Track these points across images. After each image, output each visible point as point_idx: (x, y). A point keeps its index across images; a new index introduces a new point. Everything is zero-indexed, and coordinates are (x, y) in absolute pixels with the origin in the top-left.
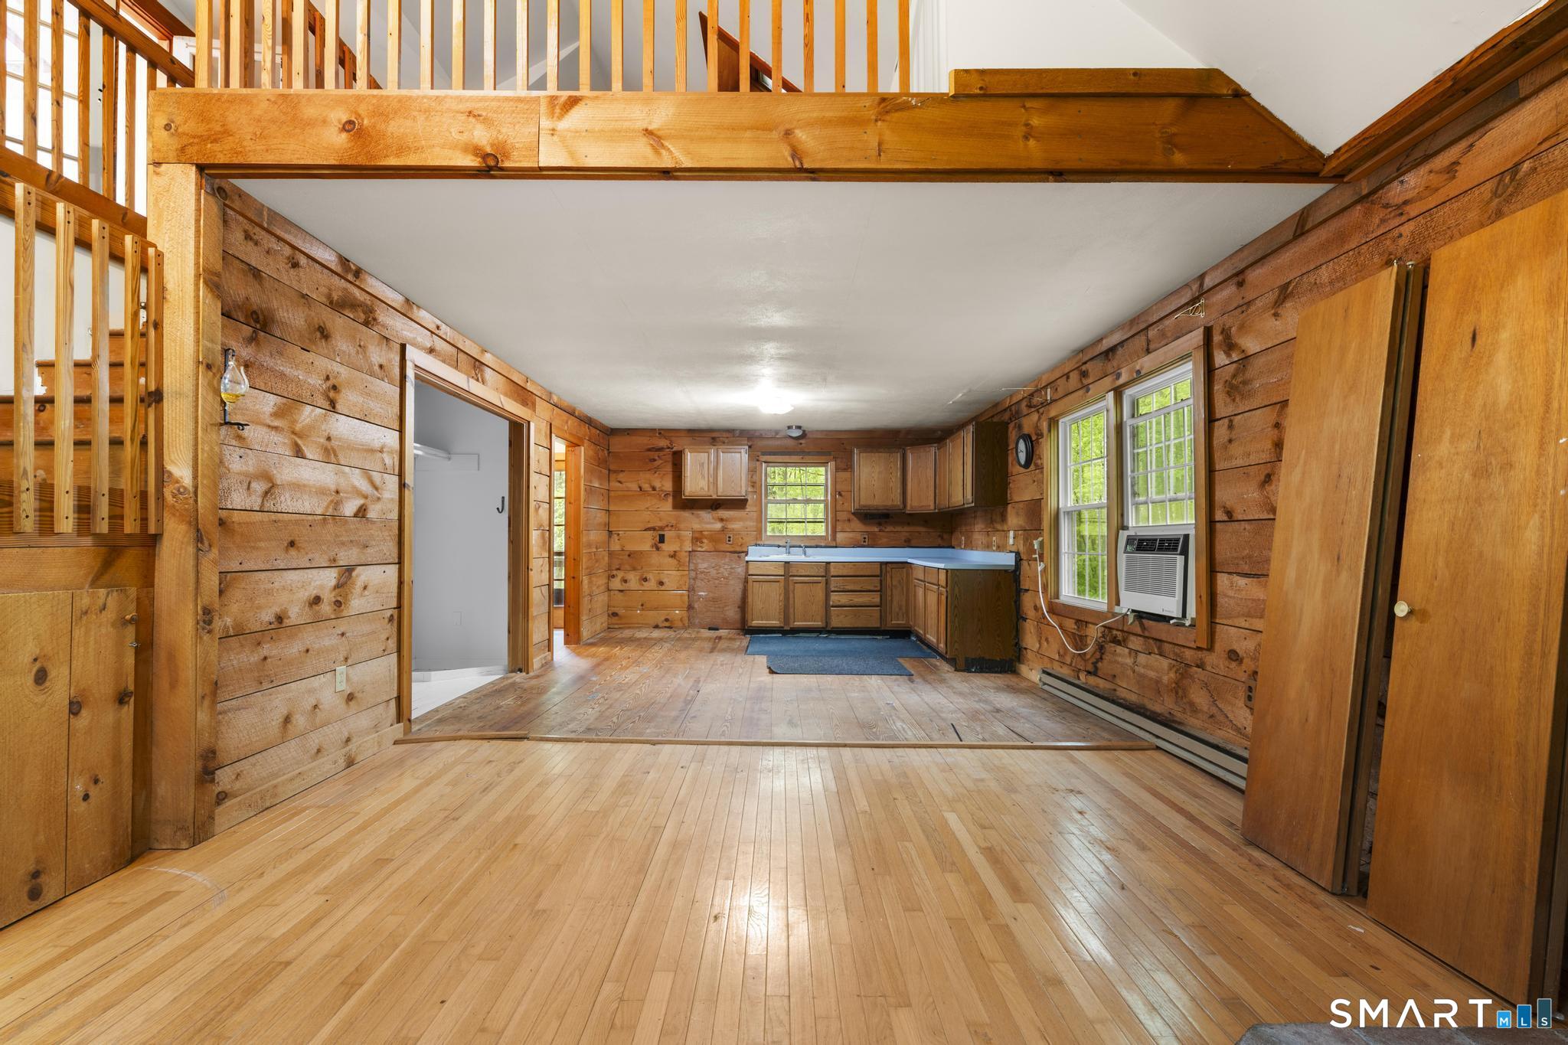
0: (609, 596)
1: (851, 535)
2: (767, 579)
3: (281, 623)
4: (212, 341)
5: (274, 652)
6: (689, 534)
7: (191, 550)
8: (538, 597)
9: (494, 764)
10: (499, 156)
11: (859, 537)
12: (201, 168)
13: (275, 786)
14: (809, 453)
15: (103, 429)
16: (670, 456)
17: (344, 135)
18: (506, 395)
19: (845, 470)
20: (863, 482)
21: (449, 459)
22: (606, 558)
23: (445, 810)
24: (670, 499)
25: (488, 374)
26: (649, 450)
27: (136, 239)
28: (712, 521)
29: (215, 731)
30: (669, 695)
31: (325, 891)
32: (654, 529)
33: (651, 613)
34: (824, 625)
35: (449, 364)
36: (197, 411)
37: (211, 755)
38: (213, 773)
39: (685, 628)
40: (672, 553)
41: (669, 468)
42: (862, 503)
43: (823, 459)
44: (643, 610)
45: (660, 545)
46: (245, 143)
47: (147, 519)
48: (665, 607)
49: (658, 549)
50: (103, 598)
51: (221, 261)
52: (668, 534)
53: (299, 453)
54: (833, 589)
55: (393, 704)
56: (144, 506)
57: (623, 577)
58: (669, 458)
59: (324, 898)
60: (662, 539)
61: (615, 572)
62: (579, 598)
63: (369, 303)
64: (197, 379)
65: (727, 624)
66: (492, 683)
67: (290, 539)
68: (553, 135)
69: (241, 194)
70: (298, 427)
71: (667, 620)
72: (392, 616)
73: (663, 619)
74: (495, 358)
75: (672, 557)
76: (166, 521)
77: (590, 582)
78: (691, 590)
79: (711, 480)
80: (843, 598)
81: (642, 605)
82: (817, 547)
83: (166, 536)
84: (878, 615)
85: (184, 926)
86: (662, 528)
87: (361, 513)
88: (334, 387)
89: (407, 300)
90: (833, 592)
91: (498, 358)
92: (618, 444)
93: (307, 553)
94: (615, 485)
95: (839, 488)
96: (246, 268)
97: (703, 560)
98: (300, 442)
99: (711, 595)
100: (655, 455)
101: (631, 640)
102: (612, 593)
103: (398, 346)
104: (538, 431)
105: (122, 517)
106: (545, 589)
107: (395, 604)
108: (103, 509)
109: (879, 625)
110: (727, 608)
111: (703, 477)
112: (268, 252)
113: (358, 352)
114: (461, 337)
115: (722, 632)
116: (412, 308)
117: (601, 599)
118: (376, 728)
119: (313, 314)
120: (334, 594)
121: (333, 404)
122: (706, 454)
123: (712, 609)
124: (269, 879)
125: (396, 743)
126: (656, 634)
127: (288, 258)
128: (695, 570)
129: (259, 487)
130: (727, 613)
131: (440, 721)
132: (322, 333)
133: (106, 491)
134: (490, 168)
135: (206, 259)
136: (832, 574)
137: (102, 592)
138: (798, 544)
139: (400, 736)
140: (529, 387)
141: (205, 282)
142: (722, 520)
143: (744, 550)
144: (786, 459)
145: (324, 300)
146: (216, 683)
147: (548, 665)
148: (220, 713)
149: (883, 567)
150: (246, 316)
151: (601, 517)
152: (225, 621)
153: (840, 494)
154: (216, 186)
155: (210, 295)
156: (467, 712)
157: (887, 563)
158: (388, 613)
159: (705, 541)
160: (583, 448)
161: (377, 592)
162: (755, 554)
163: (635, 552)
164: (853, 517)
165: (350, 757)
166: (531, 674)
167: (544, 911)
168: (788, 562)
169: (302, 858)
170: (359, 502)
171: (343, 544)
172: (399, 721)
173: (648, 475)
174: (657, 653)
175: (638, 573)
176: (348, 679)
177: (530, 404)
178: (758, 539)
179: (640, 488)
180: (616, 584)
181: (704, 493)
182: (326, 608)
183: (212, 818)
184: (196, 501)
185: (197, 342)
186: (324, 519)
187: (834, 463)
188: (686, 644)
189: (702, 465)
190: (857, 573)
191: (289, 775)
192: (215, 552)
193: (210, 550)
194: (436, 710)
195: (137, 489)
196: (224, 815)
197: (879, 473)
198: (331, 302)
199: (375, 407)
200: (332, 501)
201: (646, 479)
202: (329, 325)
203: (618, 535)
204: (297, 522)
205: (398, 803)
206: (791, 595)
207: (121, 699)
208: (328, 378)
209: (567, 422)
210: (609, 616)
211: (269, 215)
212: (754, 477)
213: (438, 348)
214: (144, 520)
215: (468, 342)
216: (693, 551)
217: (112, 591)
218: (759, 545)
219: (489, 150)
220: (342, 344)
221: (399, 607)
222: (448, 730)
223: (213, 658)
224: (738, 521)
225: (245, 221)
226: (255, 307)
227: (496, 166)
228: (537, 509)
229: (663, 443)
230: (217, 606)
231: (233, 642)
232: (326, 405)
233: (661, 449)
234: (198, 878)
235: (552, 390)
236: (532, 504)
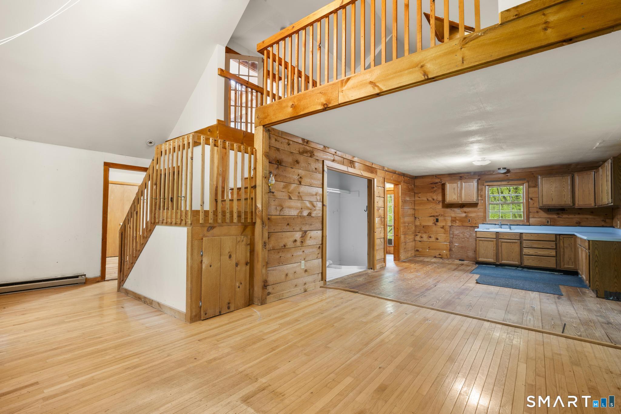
0: (415, 243)
1: (539, 219)
2: (486, 239)
3: (285, 247)
4: (266, 171)
5: (283, 255)
6: (450, 219)
7: (261, 226)
8: (379, 242)
9: (343, 299)
10: (328, 104)
11: (544, 220)
12: (264, 126)
13: (283, 294)
14: (512, 180)
15: (243, 197)
16: (441, 186)
17: (291, 108)
18: (364, 170)
19: (534, 187)
20: (544, 193)
21: (350, 193)
22: (414, 228)
23: (321, 310)
24: (441, 204)
25: (357, 165)
26: (431, 184)
27: (251, 148)
28: (461, 213)
29: (267, 275)
30: (422, 285)
31: (281, 324)
32: (434, 216)
33: (433, 251)
34: (520, 264)
35: (340, 164)
36: (263, 190)
37: (266, 282)
38: (266, 286)
39: (448, 259)
40: (442, 227)
41: (440, 191)
42: (544, 203)
43: (521, 182)
44: (429, 249)
45: (436, 223)
46: (271, 117)
47: (253, 218)
48: (439, 249)
49: (435, 224)
50: (243, 238)
51: (269, 149)
52: (440, 218)
53: (290, 198)
54: (525, 246)
55: (320, 275)
56: (252, 215)
57: (421, 236)
58: (440, 186)
59: (279, 326)
60: (437, 220)
61: (417, 234)
62: (399, 243)
63: (312, 150)
64: (263, 181)
65: (468, 259)
66: (360, 272)
67: (288, 223)
68: (342, 92)
69: (274, 129)
70: (290, 191)
71: (440, 255)
72: (320, 247)
73: (438, 254)
74: (358, 159)
75: (442, 228)
76: (257, 218)
77: (405, 238)
78: (451, 242)
79: (459, 195)
80: (531, 252)
81: (429, 248)
82: (517, 225)
83: (257, 222)
84: (555, 261)
85: (250, 324)
86: (437, 216)
87: (309, 214)
88: (301, 177)
89: (324, 146)
90: (524, 248)
91: (359, 158)
92: (418, 182)
93: (292, 227)
94: (417, 198)
95: (530, 196)
96: (275, 149)
97: (456, 230)
98: (290, 195)
99: (461, 245)
100: (432, 186)
101: (421, 261)
102: (416, 242)
103: (322, 161)
104: (378, 181)
105: (247, 218)
106: (382, 240)
107: (321, 243)
108: (243, 217)
109: (555, 267)
110: (468, 252)
111: (455, 194)
112: (281, 143)
113: (308, 166)
114: (344, 154)
115: (465, 262)
116: (326, 148)
117: (411, 245)
118: (314, 281)
119: (294, 157)
120: (301, 239)
121: (300, 182)
122: (456, 184)
123: (461, 251)
124: (271, 318)
125: (321, 287)
126: (434, 260)
127: (287, 143)
128: (453, 234)
129: (279, 208)
130: (469, 254)
131: (336, 282)
132: (297, 162)
133: (243, 212)
134: (326, 108)
135: (265, 149)
136: (524, 239)
137: (243, 237)
138: (506, 223)
139: (322, 285)
140: (374, 166)
141: (265, 156)
142: (465, 212)
143: (477, 226)
144: (499, 183)
145: (297, 152)
146: (267, 262)
147: (383, 268)
148: (269, 271)
149: (558, 237)
150: (276, 162)
151: (411, 212)
152: (270, 246)
153: (531, 199)
154: (267, 130)
155: (266, 159)
156: (346, 281)
157: (560, 235)
158: (319, 245)
159: (457, 221)
160: (400, 186)
161: (315, 239)
162: (482, 228)
163: (426, 226)
164: (539, 210)
165: (305, 289)
166: (375, 271)
167: (329, 347)
168: (498, 232)
169: (280, 314)
170: (308, 211)
171: (303, 224)
172: (322, 281)
173: (431, 194)
174: (429, 268)
175: (427, 234)
176: (305, 265)
177: (374, 172)
178: (484, 220)
179: (428, 199)
180: (418, 238)
181: (455, 201)
182: (298, 243)
183: (266, 298)
184: (262, 214)
185: (263, 171)
186: (298, 217)
187: (527, 184)
188: (444, 265)
189: (454, 189)
190: (539, 239)
191: (287, 291)
192: (267, 227)
193: (265, 227)
194: (337, 279)
195: (250, 211)
196: (270, 298)
197: (556, 187)
198: (300, 153)
199: (315, 182)
200: (300, 212)
201: (430, 196)
202: (299, 159)
203: (419, 218)
204: (290, 218)
205: (310, 305)
206: (500, 248)
207: (247, 264)
208: (299, 175)
209: (392, 177)
210: (415, 251)
211: (281, 133)
212: (482, 193)
213: (336, 159)
214: (252, 219)
215: (347, 155)
216: (452, 226)
217: (244, 237)
218: (485, 224)
219: (325, 103)
220: (303, 164)
221: (322, 244)
222: (336, 286)
223: (266, 256)
224: (473, 213)
225: (275, 136)
226: (278, 159)
227: (327, 107)
228: (378, 210)
229: (437, 180)
230: (267, 242)
231: (272, 252)
232: (298, 183)
233: (436, 183)
234: (258, 313)
235: (383, 166)
236: (376, 208)
